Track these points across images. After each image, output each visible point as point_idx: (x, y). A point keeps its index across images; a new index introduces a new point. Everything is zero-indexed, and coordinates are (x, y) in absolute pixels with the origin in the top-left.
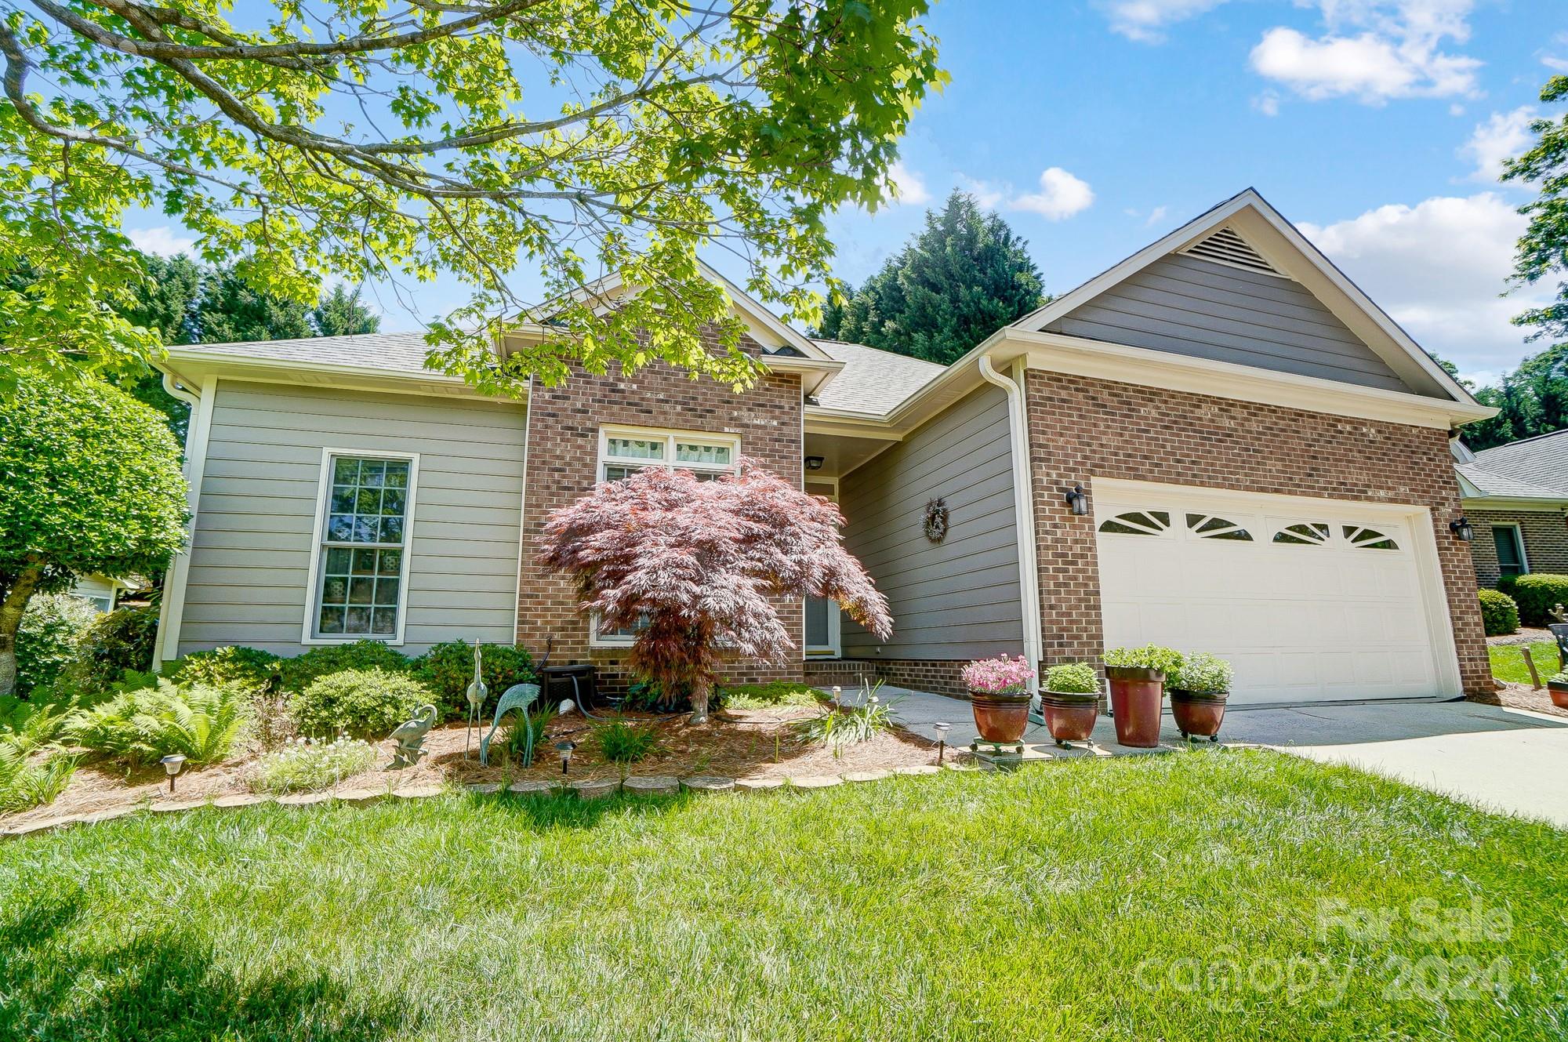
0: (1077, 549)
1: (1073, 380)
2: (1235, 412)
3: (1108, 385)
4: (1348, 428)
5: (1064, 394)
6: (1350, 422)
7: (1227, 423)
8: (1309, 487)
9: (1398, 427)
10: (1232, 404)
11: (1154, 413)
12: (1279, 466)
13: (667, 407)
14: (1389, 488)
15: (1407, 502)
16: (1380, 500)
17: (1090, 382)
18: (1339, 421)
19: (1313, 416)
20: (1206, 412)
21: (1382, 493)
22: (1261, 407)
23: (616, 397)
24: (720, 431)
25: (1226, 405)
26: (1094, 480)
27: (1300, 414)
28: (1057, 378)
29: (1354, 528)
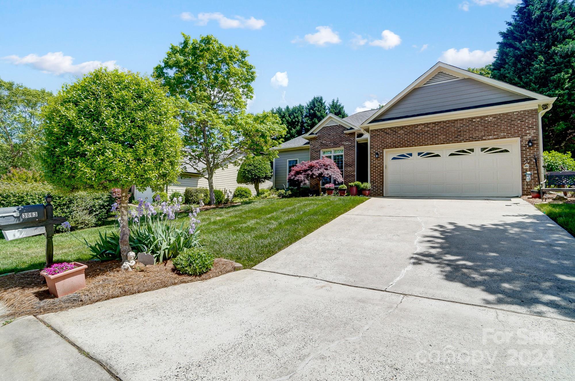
0: (379, 165)
1: (381, 130)
2: (431, 126)
3: (389, 129)
4: (478, 120)
5: (378, 133)
6: (480, 118)
7: (426, 129)
8: (456, 141)
9: (507, 114)
10: (430, 124)
11: (403, 132)
12: (444, 137)
13: (330, 144)
14: (495, 135)
15: (505, 138)
16: (489, 139)
17: (386, 129)
18: (474, 118)
19: (462, 120)
20: (419, 128)
21: (490, 137)
22: (440, 122)
23: (322, 144)
24: (340, 147)
25: (427, 125)
26: (385, 150)
27: (457, 120)
28: (377, 130)
29: (487, 148)
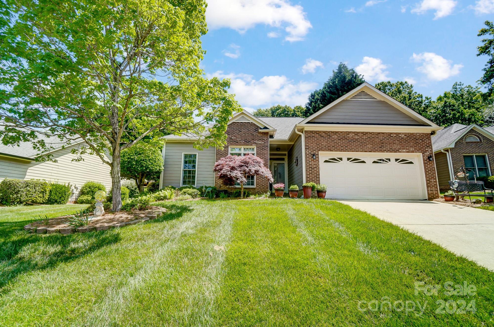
0: (315, 166)
1: (316, 132)
2: (360, 135)
3: (324, 132)
4: (395, 135)
5: (313, 135)
6: (396, 134)
7: (356, 137)
8: (380, 150)
9: (413, 134)
10: (359, 133)
11: (336, 137)
12: (371, 146)
13: (241, 141)
14: (407, 149)
15: (413, 152)
16: (403, 152)
17: (320, 132)
18: (392, 134)
19: (383, 133)
20: (351, 135)
21: (404, 150)
22: (367, 133)
23: (232, 140)
24: (252, 145)
25: (356, 133)
26: (320, 152)
27: (379, 133)
28: (312, 132)
29: (399, 159)
